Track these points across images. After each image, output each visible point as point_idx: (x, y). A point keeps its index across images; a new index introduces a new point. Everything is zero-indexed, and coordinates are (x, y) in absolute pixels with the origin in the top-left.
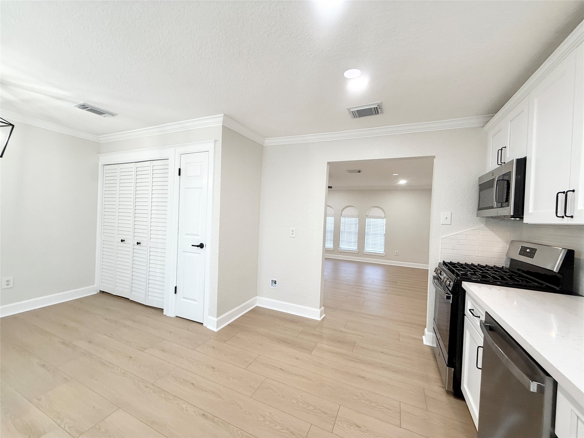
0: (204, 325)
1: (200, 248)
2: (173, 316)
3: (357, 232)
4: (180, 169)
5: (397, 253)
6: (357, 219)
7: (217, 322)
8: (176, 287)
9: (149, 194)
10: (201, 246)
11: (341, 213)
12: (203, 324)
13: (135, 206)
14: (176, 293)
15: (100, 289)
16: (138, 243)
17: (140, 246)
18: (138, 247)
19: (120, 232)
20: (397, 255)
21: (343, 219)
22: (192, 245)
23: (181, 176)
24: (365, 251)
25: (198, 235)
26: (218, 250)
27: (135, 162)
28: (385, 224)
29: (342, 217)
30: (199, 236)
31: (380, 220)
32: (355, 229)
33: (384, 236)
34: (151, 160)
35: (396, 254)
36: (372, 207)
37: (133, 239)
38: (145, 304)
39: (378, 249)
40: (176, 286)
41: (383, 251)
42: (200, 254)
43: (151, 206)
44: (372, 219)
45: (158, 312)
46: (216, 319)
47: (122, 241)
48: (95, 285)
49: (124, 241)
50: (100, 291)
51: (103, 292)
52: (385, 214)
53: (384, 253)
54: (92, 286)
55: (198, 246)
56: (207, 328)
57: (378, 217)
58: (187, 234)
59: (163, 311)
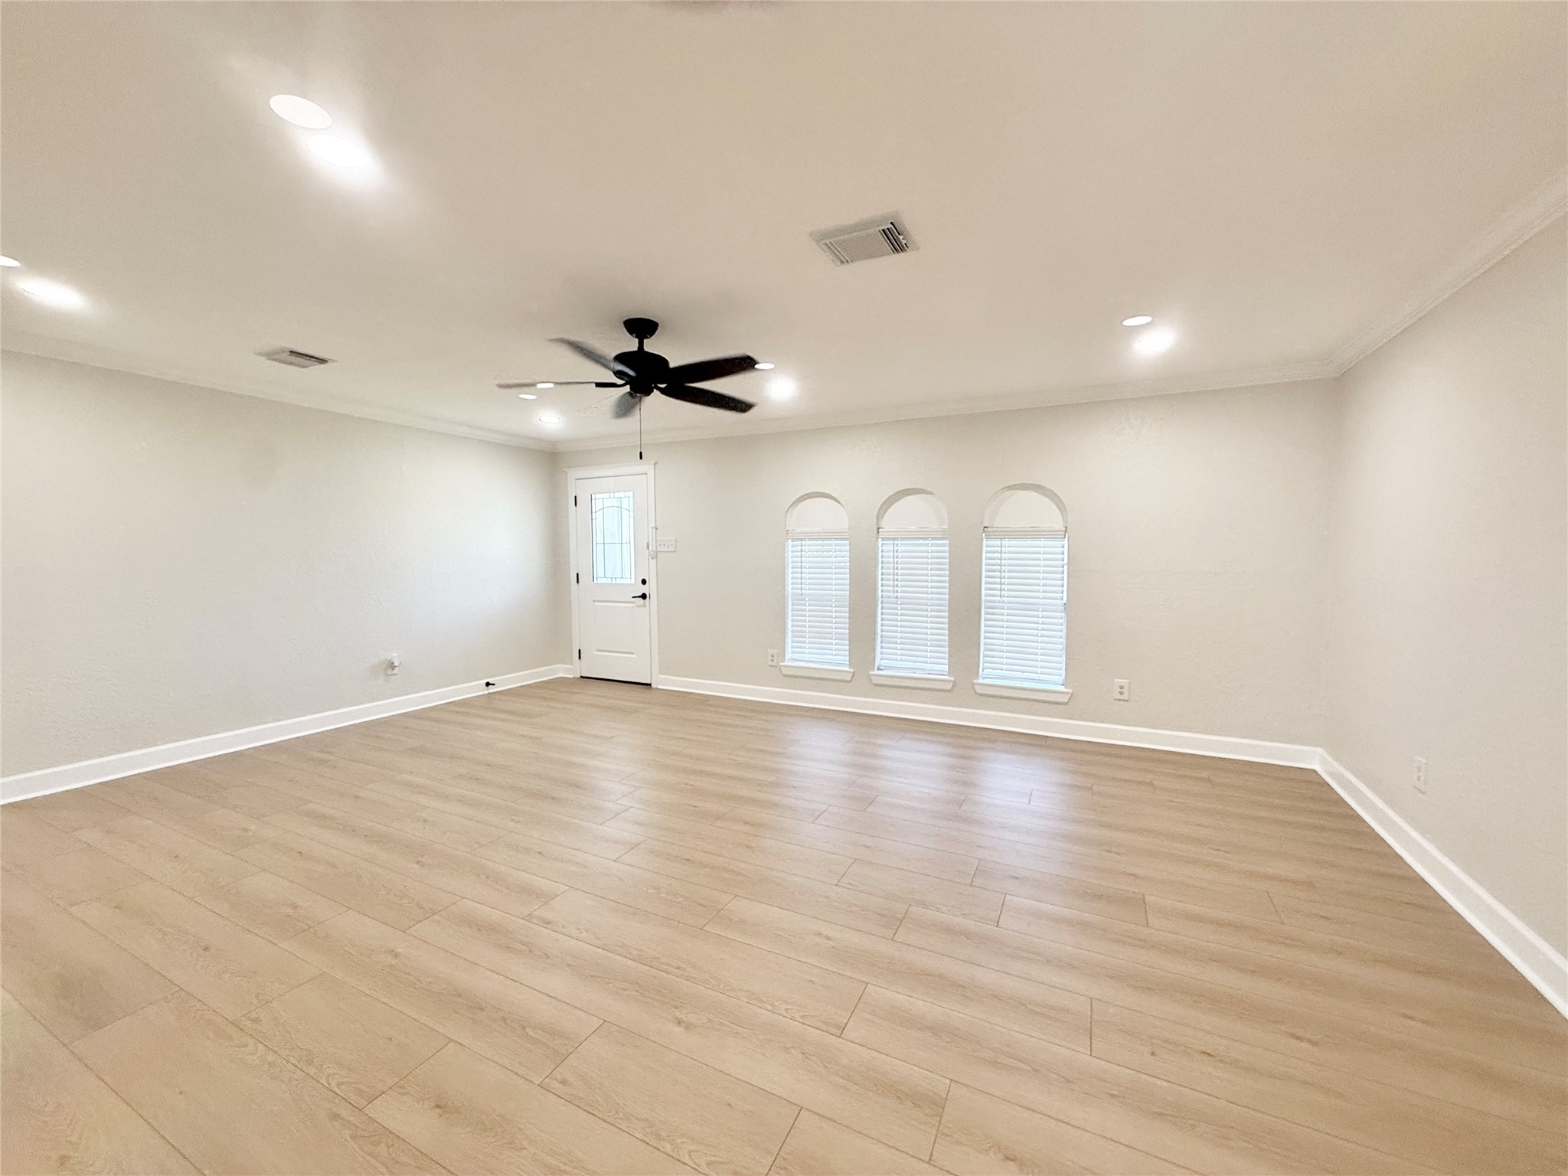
3: (943, 599)
5: (1125, 690)
6: (944, 547)
11: (878, 523)
20: (1125, 697)
21: (885, 549)
24: (980, 681)
28: (1066, 562)
29: (883, 539)
31: (1042, 543)
32: (935, 589)
33: (1063, 614)
35: (1121, 693)
36: (1011, 488)
39: (1039, 670)
41: (1061, 679)
44: (1005, 542)
52: (1065, 519)
53: (1063, 689)
57: (1034, 533)
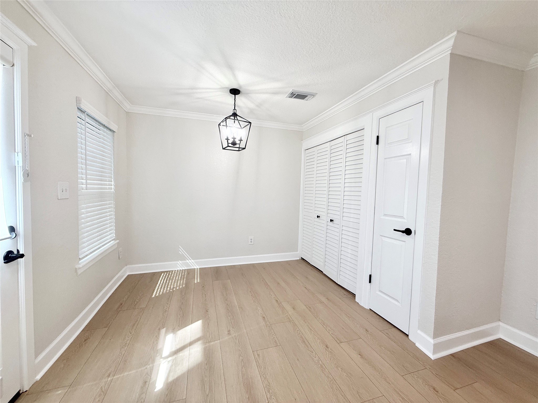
0: (410, 337)
1: (406, 234)
2: (367, 307)
4: (378, 137)
7: (435, 345)
8: (370, 276)
9: (342, 179)
10: (408, 232)
12: (408, 335)
13: (329, 183)
14: (370, 282)
15: (301, 256)
16: (331, 220)
17: (333, 223)
18: (331, 224)
19: (316, 209)
22: (395, 230)
23: (379, 145)
25: (402, 217)
26: (438, 242)
27: (330, 141)
30: (404, 218)
34: (345, 135)
37: (327, 216)
38: (337, 282)
40: (370, 274)
42: (405, 242)
43: (343, 191)
45: (350, 296)
46: (432, 341)
47: (318, 217)
48: (298, 252)
49: (319, 217)
50: (301, 258)
51: (303, 259)
54: (296, 253)
55: (403, 232)
56: (416, 345)
58: (385, 215)
59: (355, 296)
